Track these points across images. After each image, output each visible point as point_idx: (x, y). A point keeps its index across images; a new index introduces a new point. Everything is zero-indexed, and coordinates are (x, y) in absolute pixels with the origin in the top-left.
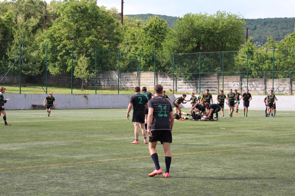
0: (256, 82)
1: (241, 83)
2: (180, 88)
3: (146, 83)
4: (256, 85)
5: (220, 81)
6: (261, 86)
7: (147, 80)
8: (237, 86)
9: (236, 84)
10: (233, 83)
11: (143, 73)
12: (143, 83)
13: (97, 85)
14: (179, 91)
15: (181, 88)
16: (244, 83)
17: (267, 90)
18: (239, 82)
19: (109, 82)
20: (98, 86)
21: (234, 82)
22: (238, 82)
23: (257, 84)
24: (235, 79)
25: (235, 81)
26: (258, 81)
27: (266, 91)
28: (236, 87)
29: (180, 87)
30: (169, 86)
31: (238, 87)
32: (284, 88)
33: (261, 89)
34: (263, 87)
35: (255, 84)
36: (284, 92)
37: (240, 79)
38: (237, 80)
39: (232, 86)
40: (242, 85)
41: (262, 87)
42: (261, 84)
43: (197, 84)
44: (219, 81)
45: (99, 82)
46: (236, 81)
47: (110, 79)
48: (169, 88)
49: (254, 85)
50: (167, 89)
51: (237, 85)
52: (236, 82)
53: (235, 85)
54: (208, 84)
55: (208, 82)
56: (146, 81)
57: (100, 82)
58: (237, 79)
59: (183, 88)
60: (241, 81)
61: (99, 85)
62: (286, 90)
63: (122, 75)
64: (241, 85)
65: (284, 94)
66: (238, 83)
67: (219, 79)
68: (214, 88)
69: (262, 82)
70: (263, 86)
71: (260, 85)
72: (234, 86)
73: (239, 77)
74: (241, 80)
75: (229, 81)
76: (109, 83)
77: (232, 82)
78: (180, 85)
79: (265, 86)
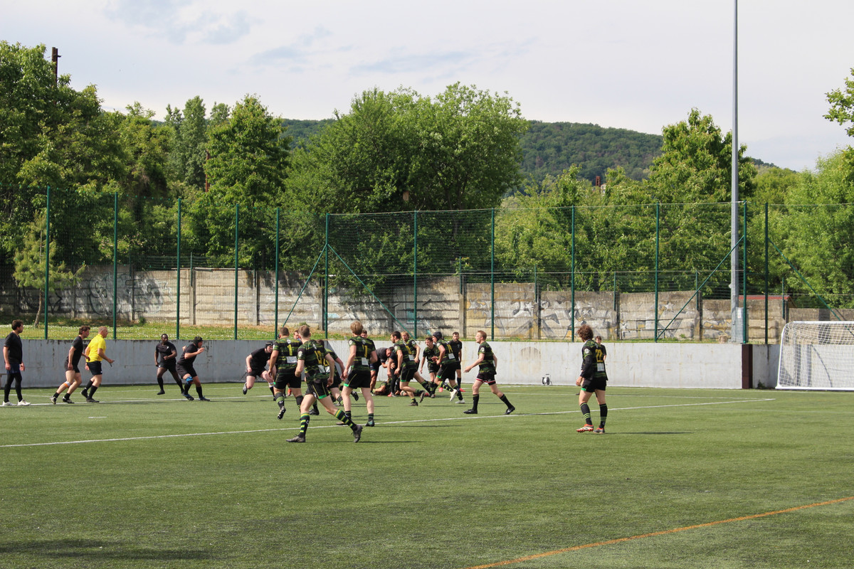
0: (586, 301)
1: (540, 307)
2: (335, 320)
3: (219, 303)
4: (585, 312)
5: (468, 298)
6: (603, 313)
7: (225, 294)
8: (526, 314)
9: (522, 307)
10: (512, 306)
11: (208, 273)
12: (211, 303)
13: (49, 309)
14: (332, 328)
15: (340, 320)
16: (549, 305)
17: (622, 327)
18: (530, 303)
19: (92, 299)
20: (53, 311)
21: (517, 303)
22: (529, 300)
23: (589, 309)
24: (519, 293)
25: (518, 300)
26: (592, 299)
27: (618, 328)
28: (521, 317)
29: (335, 316)
30: (297, 314)
31: (527, 317)
32: (678, 321)
33: (604, 321)
34: (609, 318)
35: (583, 309)
36: (677, 335)
37: (534, 291)
38: (525, 296)
39: (509, 313)
40: (542, 312)
41: (605, 318)
42: (602, 309)
43: (394, 307)
44: (465, 300)
45: (58, 299)
46: (522, 298)
47: (94, 292)
48: (299, 320)
49: (580, 311)
50: (293, 324)
51: (525, 310)
52: (522, 303)
53: (518, 311)
54: (429, 308)
55: (430, 301)
56: (222, 297)
57: (61, 299)
58: (525, 291)
59: (347, 320)
60: (540, 298)
61: (56, 308)
62: (683, 327)
63: (137, 278)
64: (540, 313)
65: (678, 337)
66: (529, 306)
67: (465, 293)
68: (451, 319)
69: (606, 303)
70: (609, 314)
71: (598, 312)
72: (515, 314)
73: (530, 288)
74: (538, 297)
75: (500, 300)
76: (91, 305)
77: (510, 302)
78: (335, 311)
79: (616, 313)
